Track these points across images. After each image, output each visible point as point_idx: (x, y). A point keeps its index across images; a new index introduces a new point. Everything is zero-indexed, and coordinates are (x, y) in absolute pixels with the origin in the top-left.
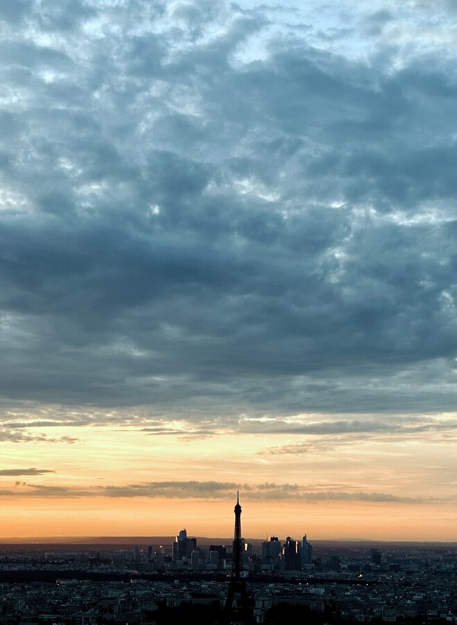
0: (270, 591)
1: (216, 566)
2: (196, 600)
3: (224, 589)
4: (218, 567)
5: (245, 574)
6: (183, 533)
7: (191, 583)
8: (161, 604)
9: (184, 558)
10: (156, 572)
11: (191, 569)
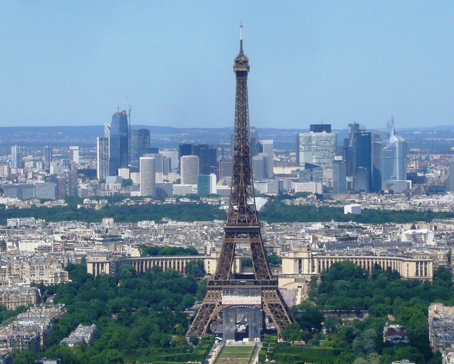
0: (315, 239)
1: (194, 188)
2: (152, 262)
3: (213, 236)
4: (199, 189)
5: (260, 203)
6: (121, 119)
7: (139, 224)
8: (75, 270)
9: (123, 173)
10: (62, 202)
11: (139, 194)
